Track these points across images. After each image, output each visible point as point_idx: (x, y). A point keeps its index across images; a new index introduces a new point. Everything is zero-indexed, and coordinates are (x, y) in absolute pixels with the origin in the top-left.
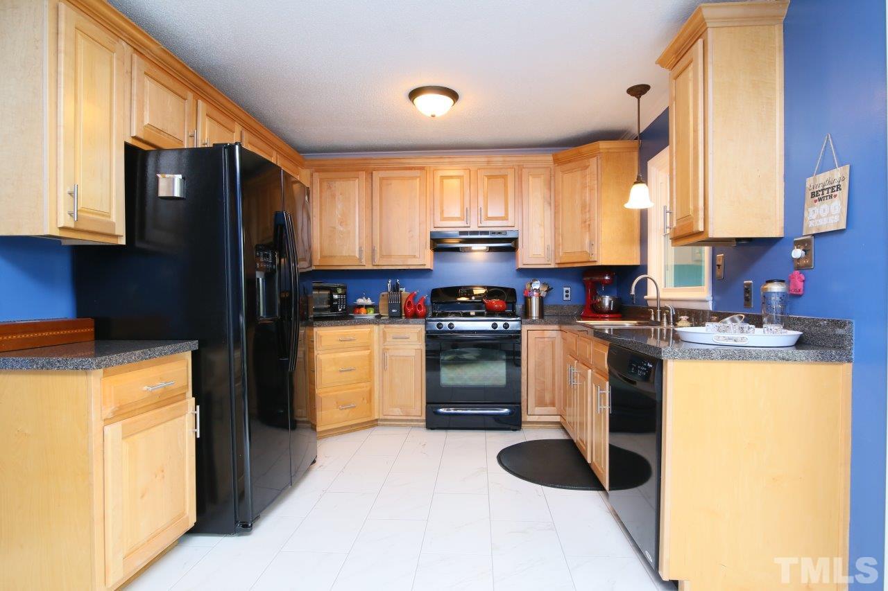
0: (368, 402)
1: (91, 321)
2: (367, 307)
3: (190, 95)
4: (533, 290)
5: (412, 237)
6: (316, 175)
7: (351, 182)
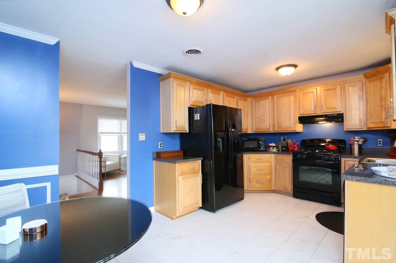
0: (269, 183)
1: (182, 151)
2: (273, 147)
3: (205, 89)
4: (355, 141)
5: (290, 119)
6: (254, 100)
7: (266, 101)
